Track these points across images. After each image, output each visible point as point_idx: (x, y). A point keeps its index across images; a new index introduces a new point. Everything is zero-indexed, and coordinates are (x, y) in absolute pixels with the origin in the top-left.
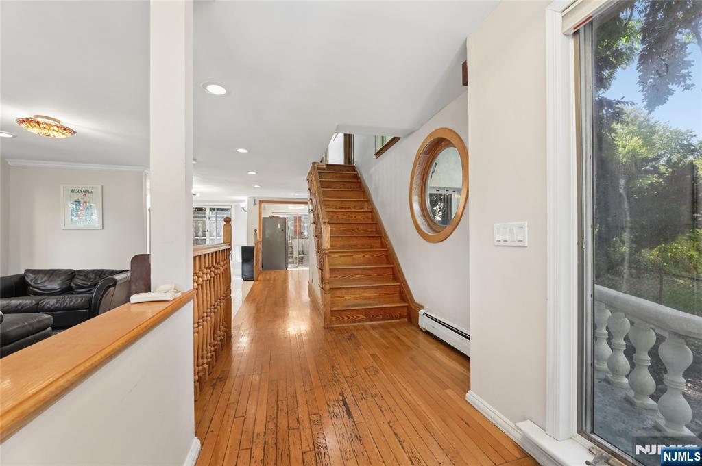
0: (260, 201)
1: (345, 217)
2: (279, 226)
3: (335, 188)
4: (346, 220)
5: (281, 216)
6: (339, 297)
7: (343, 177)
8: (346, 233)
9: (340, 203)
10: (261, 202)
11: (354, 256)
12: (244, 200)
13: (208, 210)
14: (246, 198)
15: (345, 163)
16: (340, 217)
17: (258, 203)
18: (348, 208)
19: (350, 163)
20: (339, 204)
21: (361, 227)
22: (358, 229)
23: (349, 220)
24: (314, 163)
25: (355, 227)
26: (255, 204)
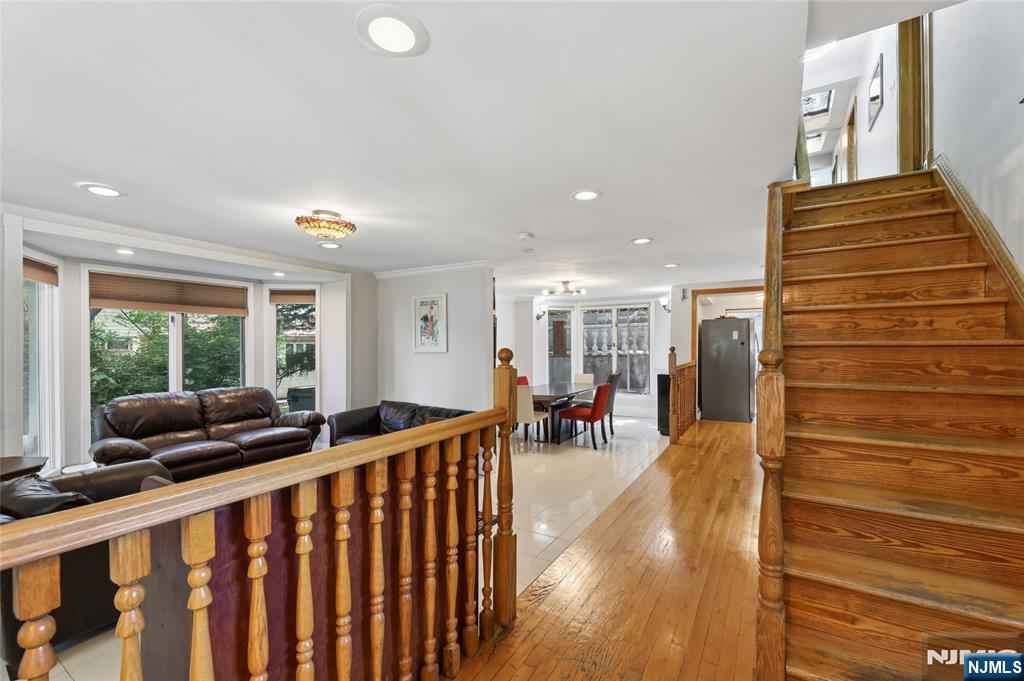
0: (693, 292)
1: (887, 324)
2: (735, 335)
3: (859, 242)
4: (889, 334)
5: (739, 315)
6: (835, 616)
7: (889, 209)
8: (885, 379)
9: (873, 281)
10: (695, 293)
11: (914, 464)
12: (664, 292)
13: (614, 312)
14: (668, 288)
15: (902, 167)
16: (869, 324)
17: (689, 295)
18: (902, 296)
19: (918, 165)
20: (868, 287)
21: (951, 360)
22: (938, 365)
23: (901, 334)
24: (775, 185)
25: (929, 358)
26: (684, 297)
